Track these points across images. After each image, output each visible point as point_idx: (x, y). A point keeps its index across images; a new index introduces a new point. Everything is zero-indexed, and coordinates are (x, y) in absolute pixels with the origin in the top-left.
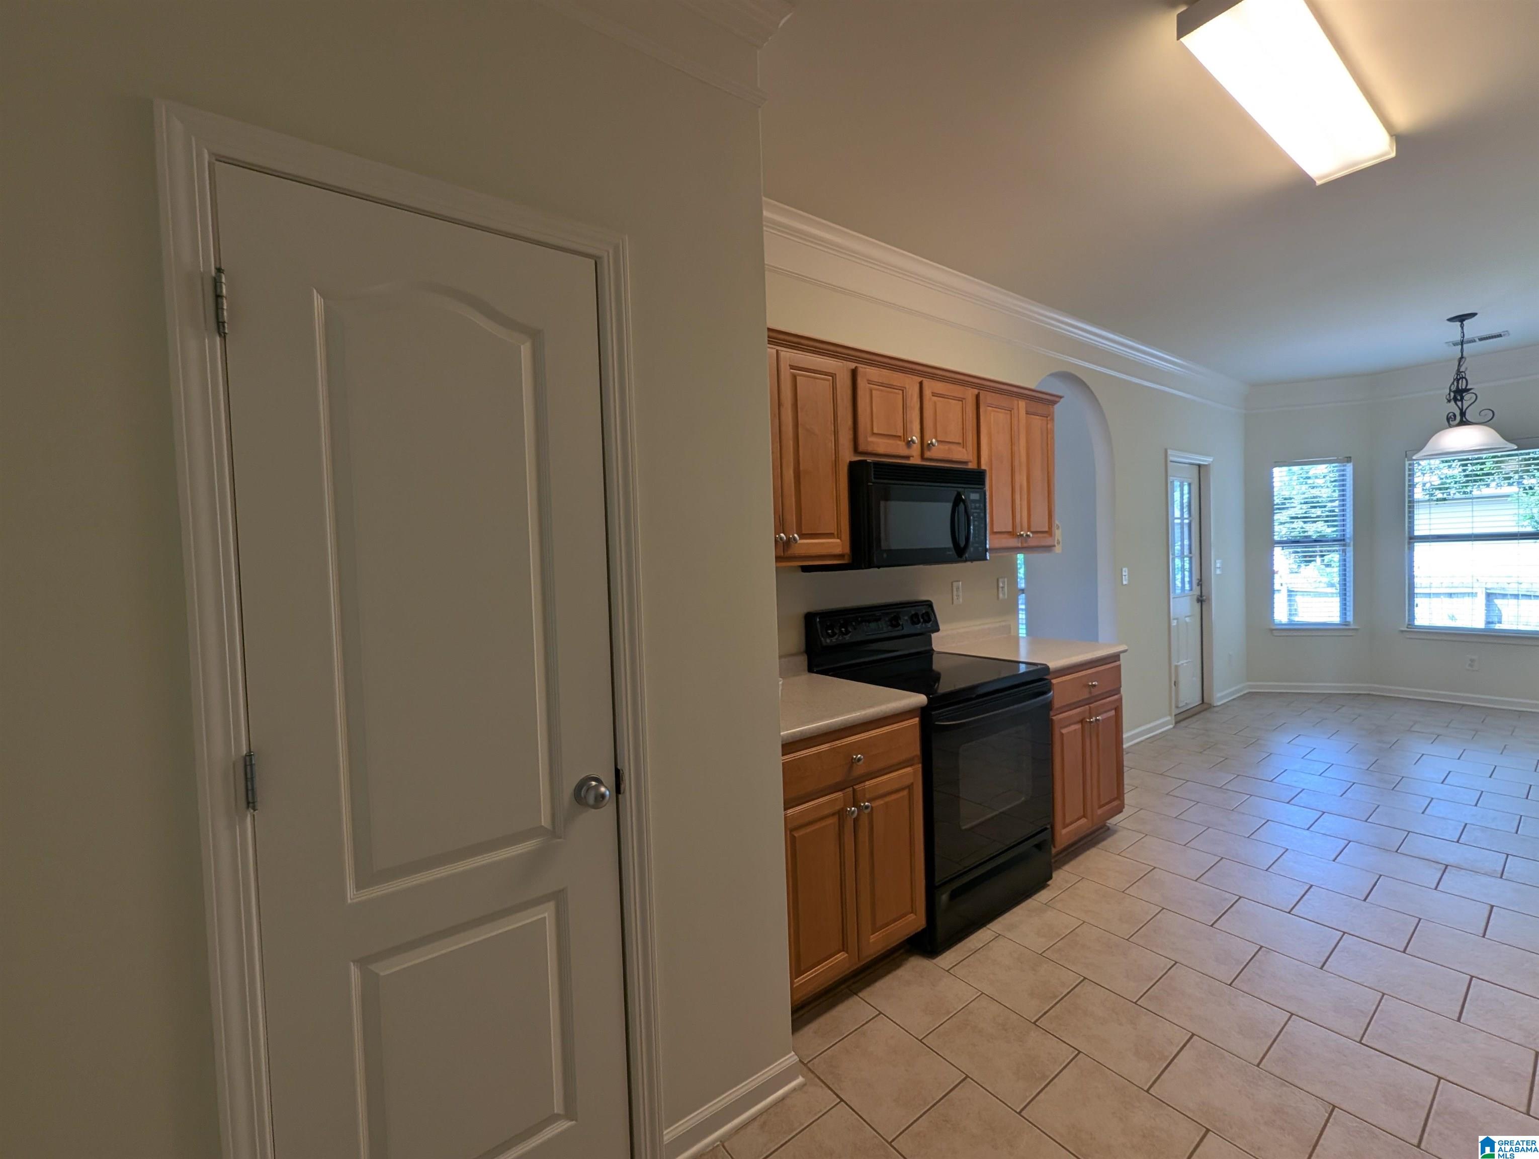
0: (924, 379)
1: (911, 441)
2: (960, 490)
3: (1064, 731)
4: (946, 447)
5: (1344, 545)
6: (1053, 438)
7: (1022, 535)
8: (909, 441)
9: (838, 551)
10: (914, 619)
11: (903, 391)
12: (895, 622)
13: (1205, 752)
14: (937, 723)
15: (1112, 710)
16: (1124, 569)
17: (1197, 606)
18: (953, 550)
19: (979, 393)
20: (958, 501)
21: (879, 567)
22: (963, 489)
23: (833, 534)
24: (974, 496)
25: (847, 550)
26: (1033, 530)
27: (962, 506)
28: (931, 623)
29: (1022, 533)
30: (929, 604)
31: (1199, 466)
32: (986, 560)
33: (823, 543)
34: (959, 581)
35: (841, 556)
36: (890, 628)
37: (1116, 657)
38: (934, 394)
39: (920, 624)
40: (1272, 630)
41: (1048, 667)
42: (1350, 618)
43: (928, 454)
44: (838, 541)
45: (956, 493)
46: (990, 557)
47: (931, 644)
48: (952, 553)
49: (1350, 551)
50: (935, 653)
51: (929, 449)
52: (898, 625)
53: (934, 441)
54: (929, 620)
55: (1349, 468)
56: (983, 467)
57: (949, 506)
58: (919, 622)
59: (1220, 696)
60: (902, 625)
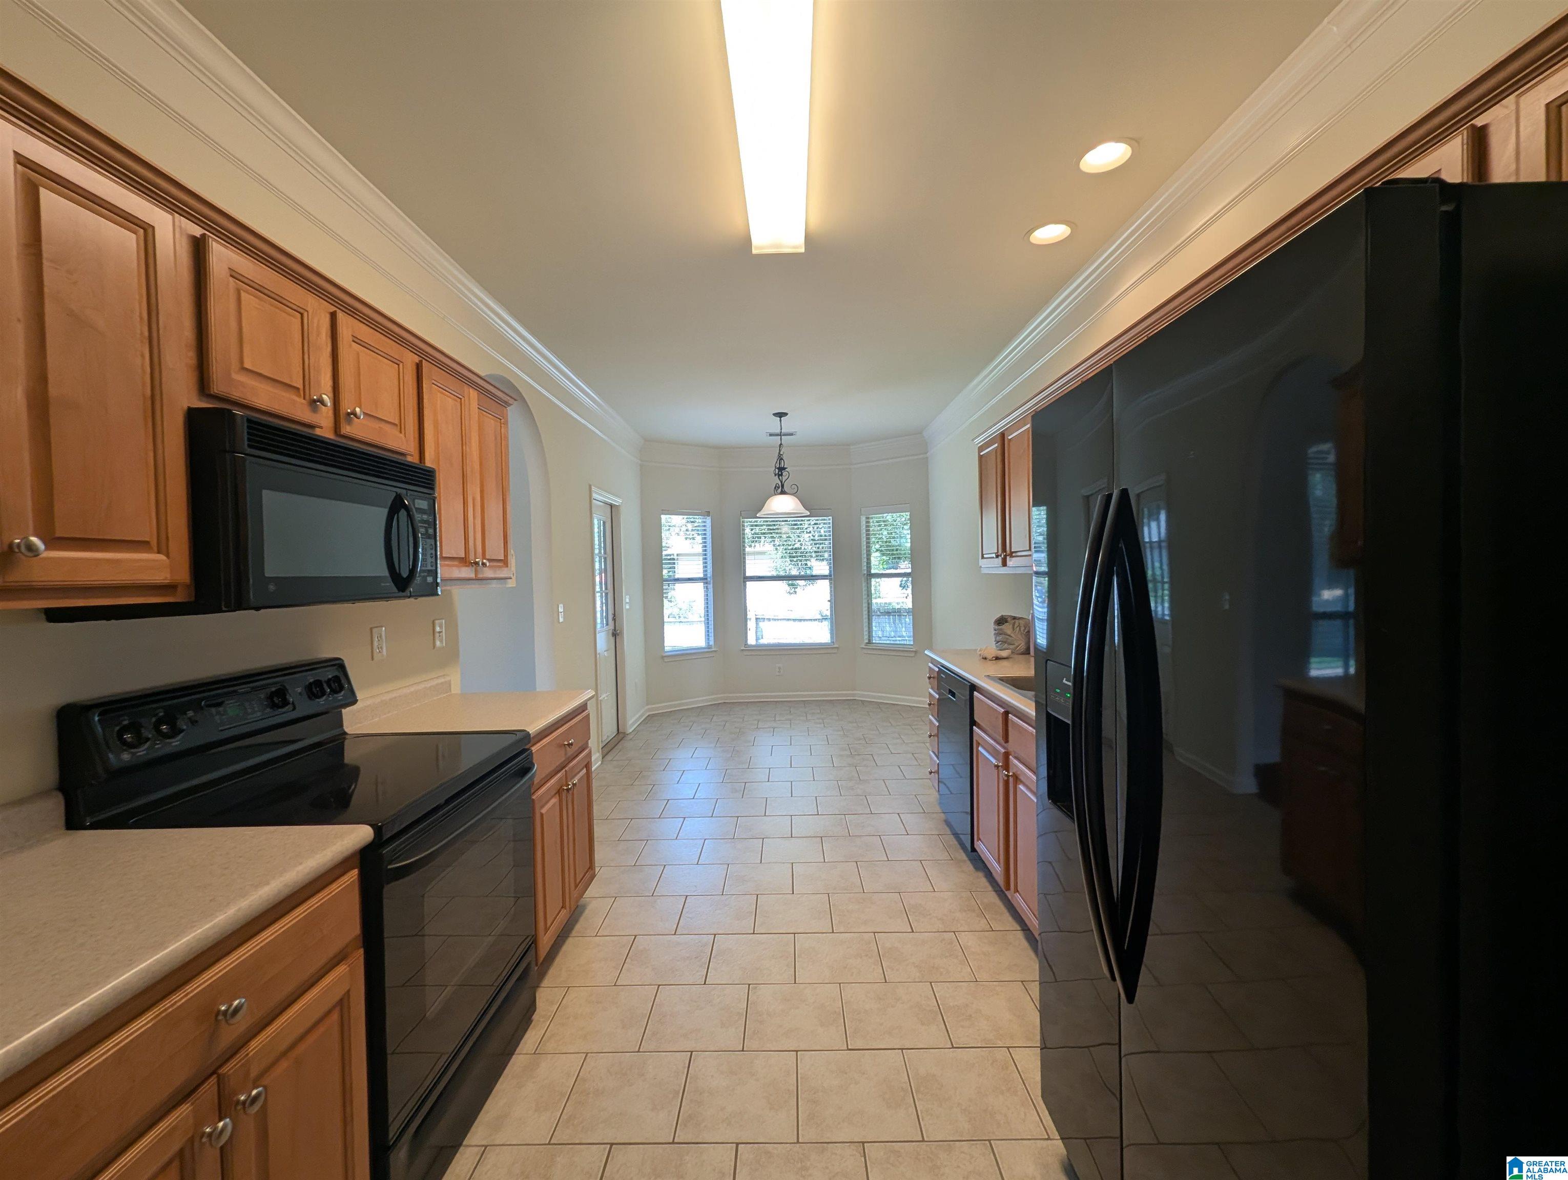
0: (338, 311)
1: (318, 401)
2: (399, 491)
3: (544, 811)
4: (377, 425)
5: (707, 583)
6: (507, 446)
7: (476, 563)
8: (315, 401)
9: (162, 577)
10: (315, 690)
11: (302, 314)
12: (278, 699)
13: (636, 783)
14: (389, 867)
15: (583, 769)
16: (560, 606)
17: (612, 640)
18: (390, 579)
19: (421, 361)
20: (397, 506)
21: (257, 609)
22: (404, 491)
23: (147, 543)
24: (422, 504)
25: (183, 575)
26: (487, 557)
27: (403, 513)
28: (342, 693)
29: (477, 560)
30: (339, 665)
31: (611, 506)
32: (438, 595)
33: (118, 561)
34: (382, 627)
35: (169, 588)
36: (268, 710)
37: (583, 707)
38: (356, 340)
39: (324, 697)
40: (663, 657)
41: (529, 732)
42: (712, 643)
43: (346, 429)
44: (162, 557)
45: (394, 494)
46: (441, 591)
47: (341, 725)
48: (389, 584)
49: (710, 586)
50: (347, 737)
51: (349, 422)
52: (285, 703)
53: (358, 410)
54: (341, 688)
55: (708, 521)
56: (429, 463)
57: (383, 512)
58: (323, 693)
59: (632, 723)
60: (293, 703)
